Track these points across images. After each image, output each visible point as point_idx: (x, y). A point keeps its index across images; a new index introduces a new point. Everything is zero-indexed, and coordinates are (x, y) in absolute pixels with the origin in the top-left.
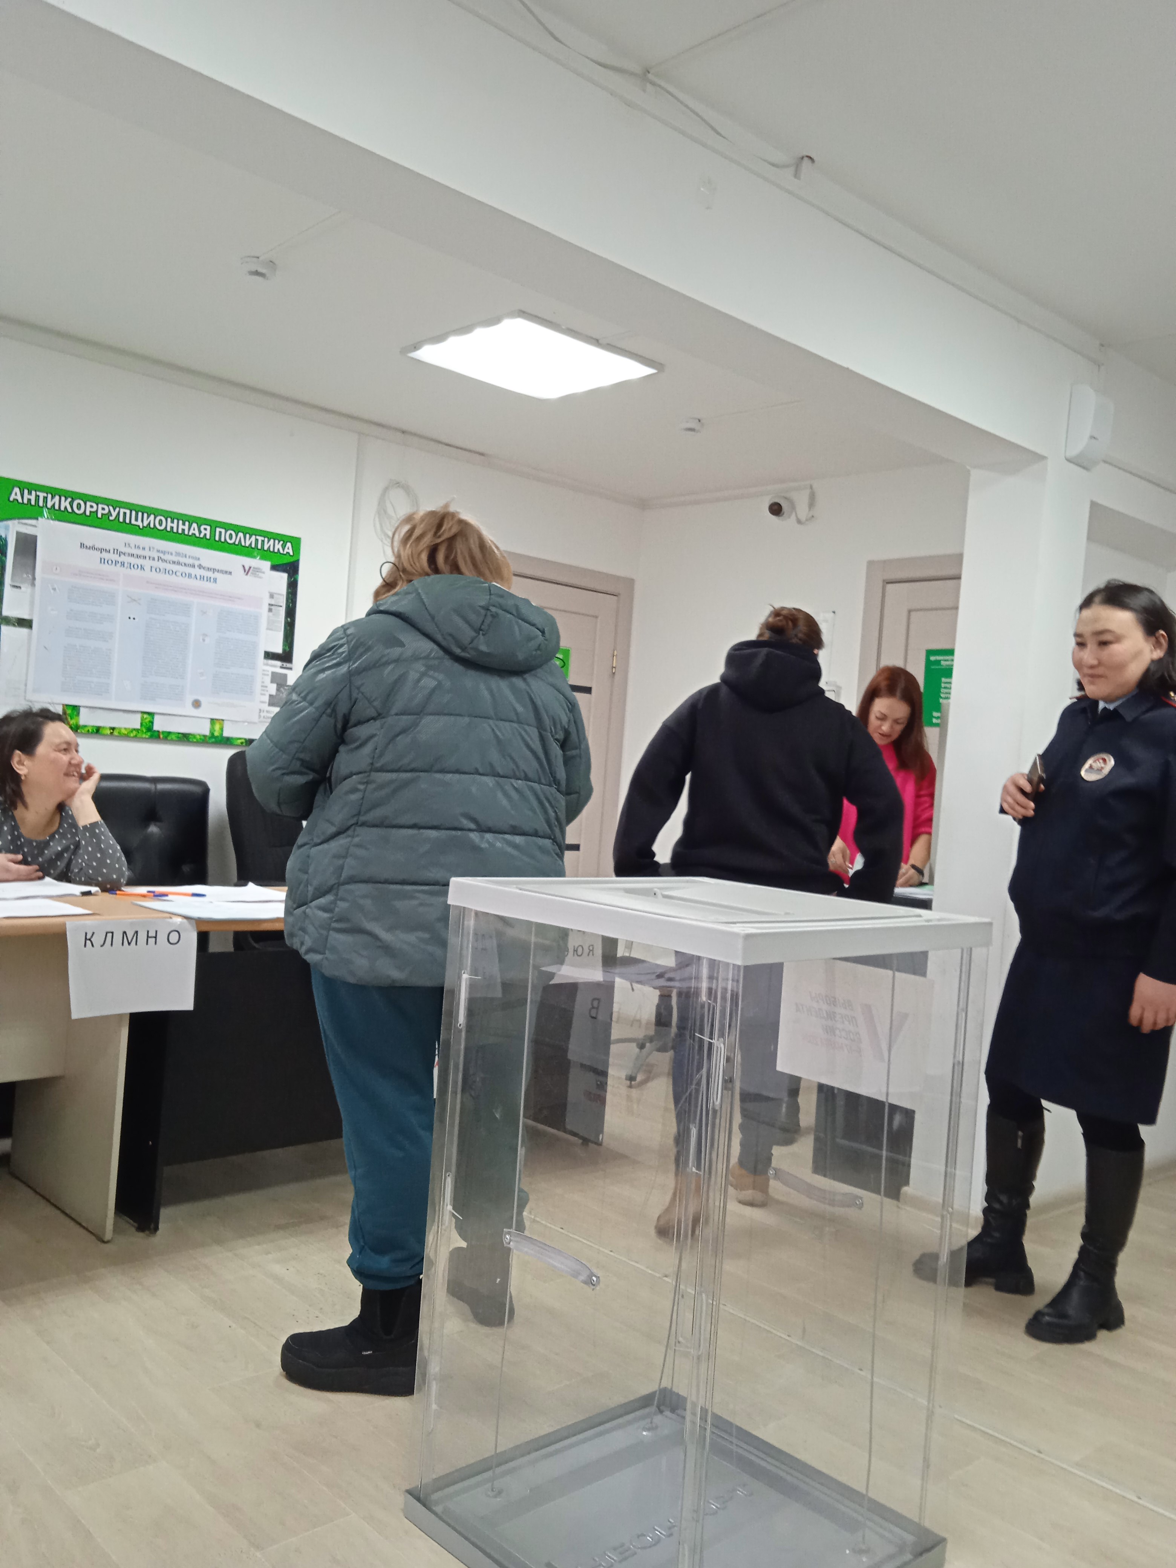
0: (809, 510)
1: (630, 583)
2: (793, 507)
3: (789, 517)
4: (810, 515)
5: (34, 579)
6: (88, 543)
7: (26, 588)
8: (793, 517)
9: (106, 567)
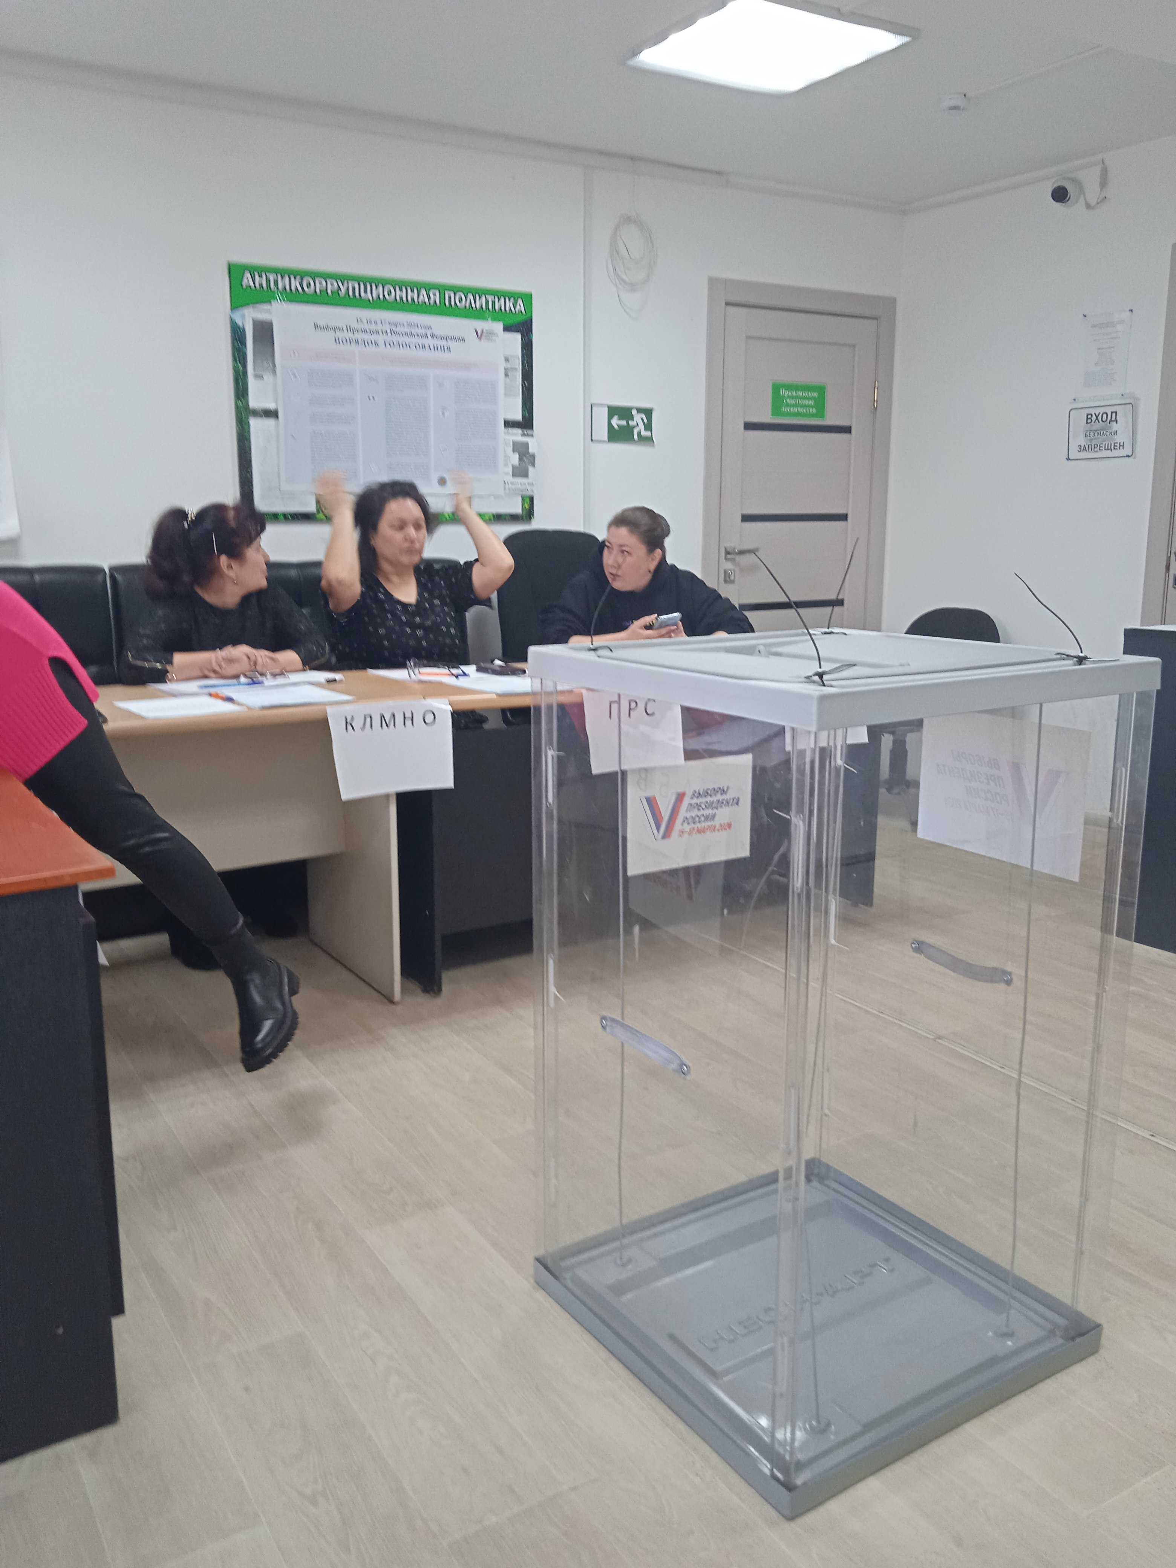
0: (1101, 190)
1: (891, 303)
2: (1081, 190)
3: (1077, 202)
4: (1103, 196)
5: (274, 366)
6: (321, 323)
7: (268, 377)
8: (1081, 200)
9: (341, 347)
